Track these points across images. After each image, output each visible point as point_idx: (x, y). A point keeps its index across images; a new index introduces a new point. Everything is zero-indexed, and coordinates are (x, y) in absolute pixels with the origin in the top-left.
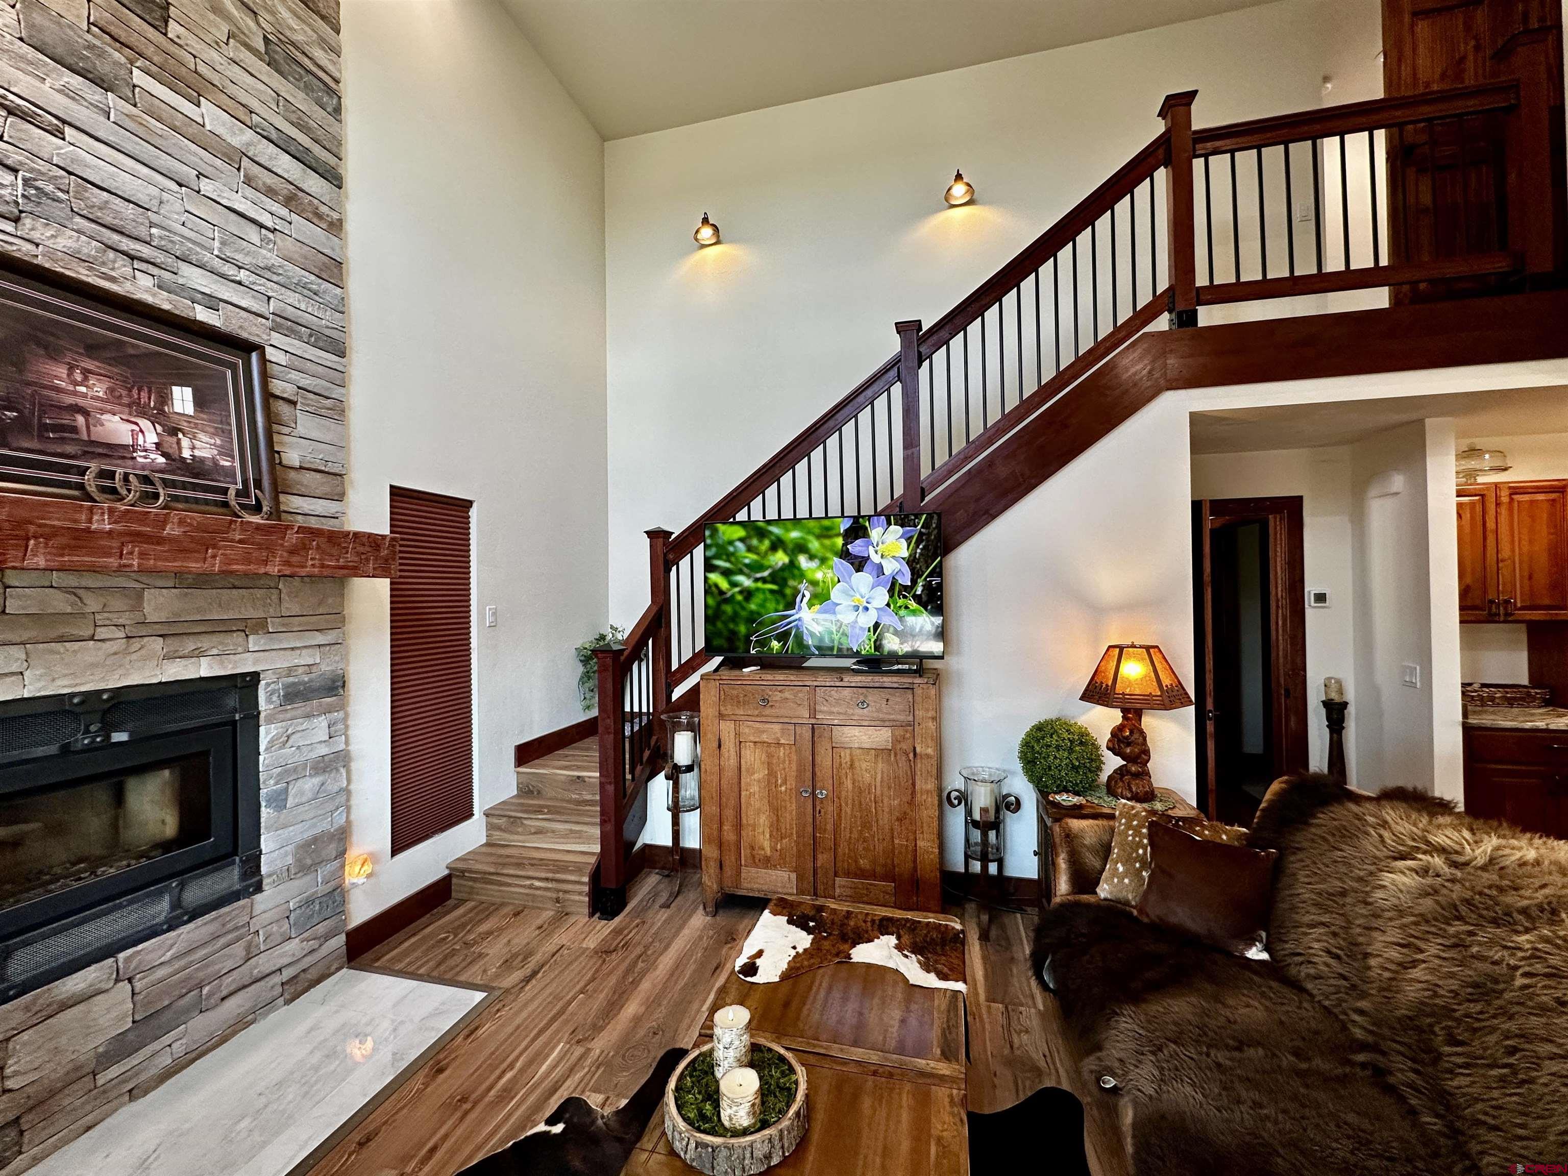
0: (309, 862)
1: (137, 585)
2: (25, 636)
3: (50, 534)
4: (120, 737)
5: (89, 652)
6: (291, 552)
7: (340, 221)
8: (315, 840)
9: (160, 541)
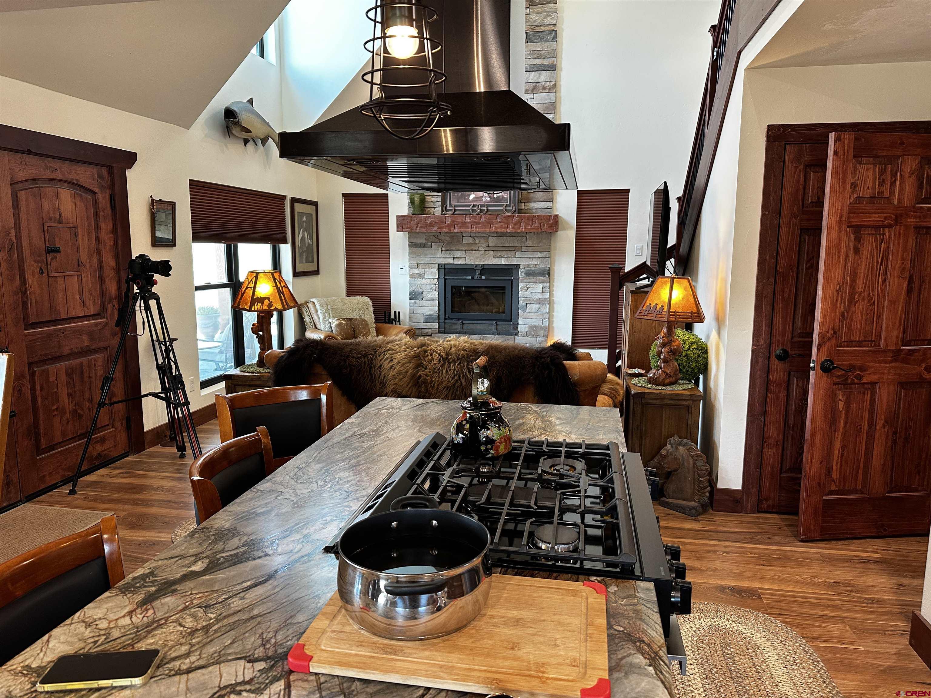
0: (533, 333)
1: (486, 235)
2: (466, 248)
3: (459, 223)
4: (483, 277)
5: (476, 254)
6: (515, 224)
7: (555, 85)
8: (535, 326)
9: (479, 224)
